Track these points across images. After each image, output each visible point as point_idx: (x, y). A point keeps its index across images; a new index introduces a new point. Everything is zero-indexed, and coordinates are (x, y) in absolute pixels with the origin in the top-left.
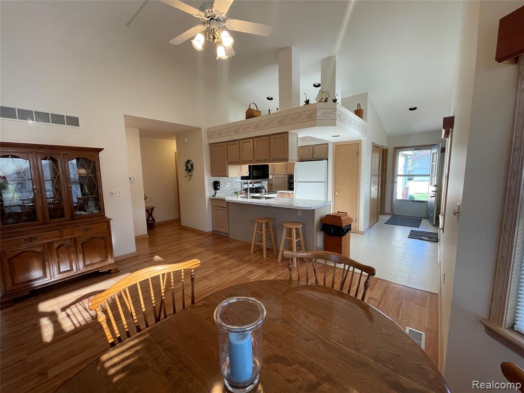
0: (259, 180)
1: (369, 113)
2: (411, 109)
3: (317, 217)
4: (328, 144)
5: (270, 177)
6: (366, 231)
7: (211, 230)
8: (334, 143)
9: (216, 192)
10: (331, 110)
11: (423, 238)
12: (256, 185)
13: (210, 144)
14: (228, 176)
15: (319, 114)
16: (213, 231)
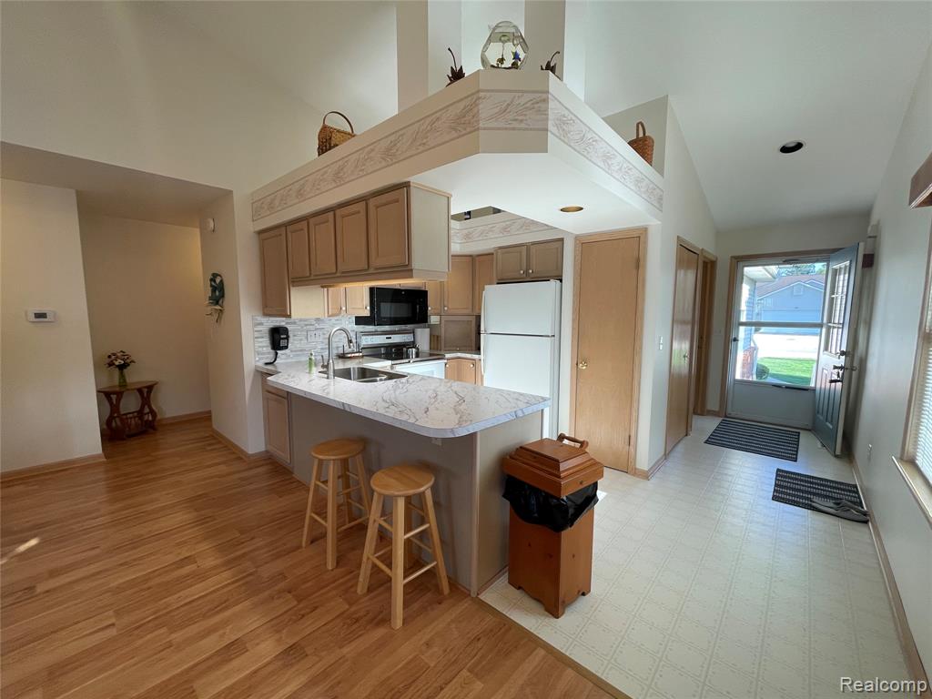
0: (409, 327)
1: (668, 149)
2: (785, 150)
3: (485, 457)
4: (562, 240)
5: (434, 319)
6: (656, 467)
7: (264, 450)
8: (577, 238)
9: (277, 354)
10: (527, 97)
11: (818, 502)
12: (396, 339)
13: (260, 233)
14: (290, 316)
15: (485, 109)
16: (267, 452)
